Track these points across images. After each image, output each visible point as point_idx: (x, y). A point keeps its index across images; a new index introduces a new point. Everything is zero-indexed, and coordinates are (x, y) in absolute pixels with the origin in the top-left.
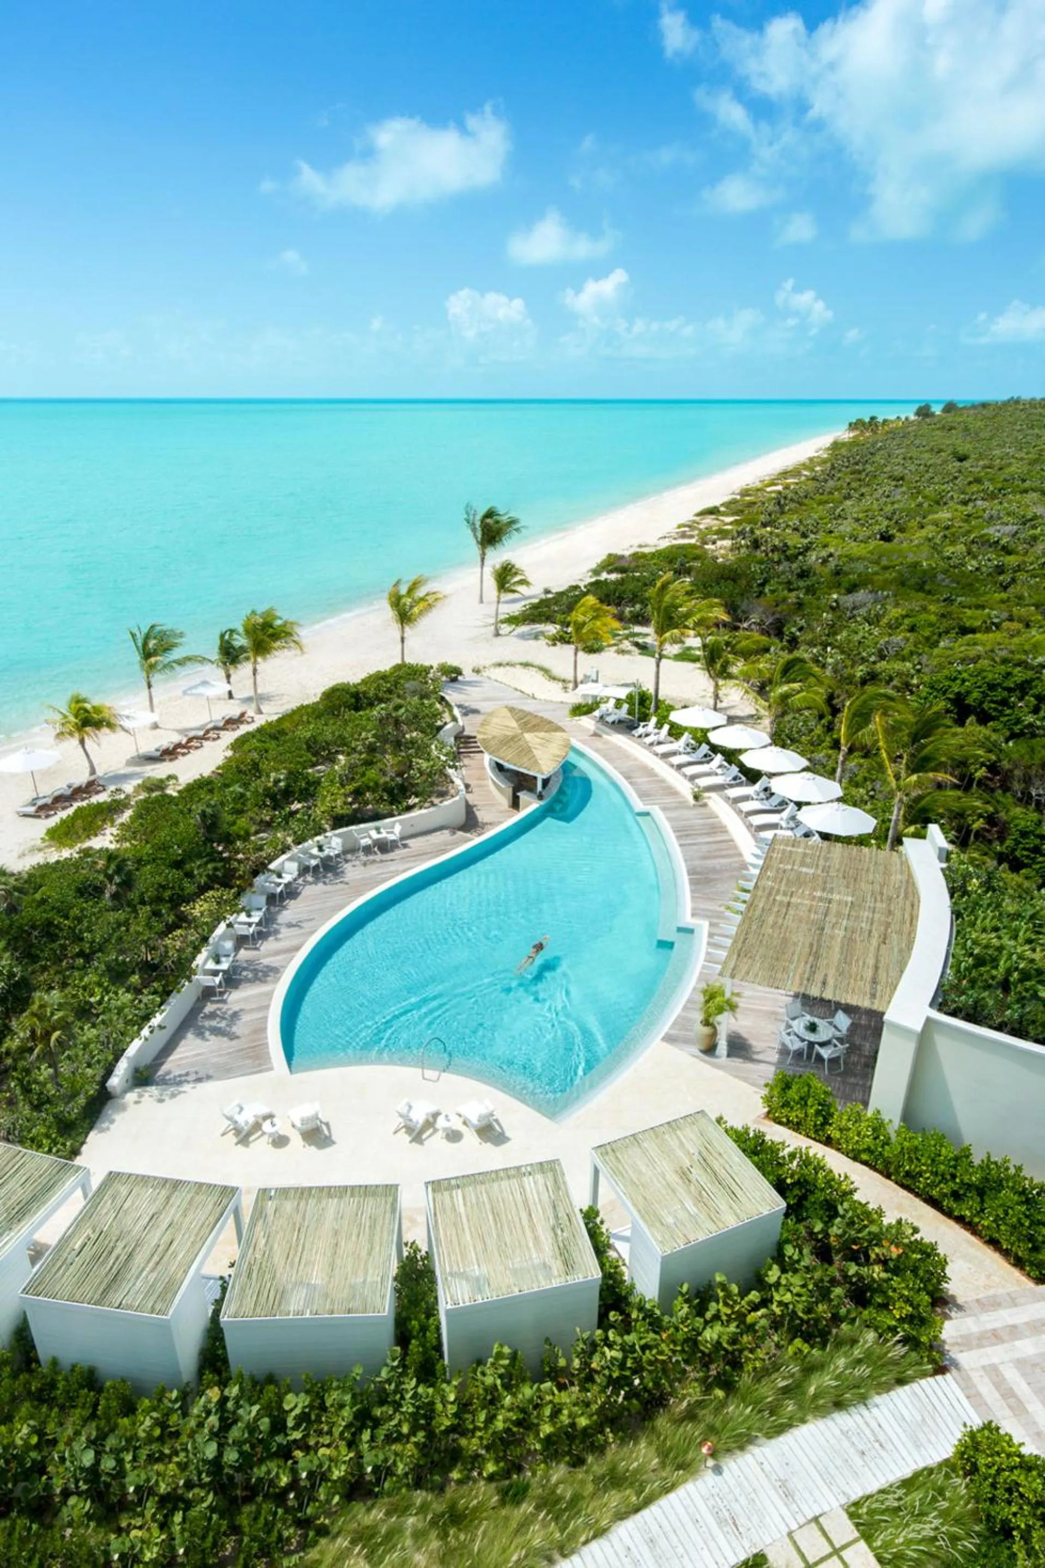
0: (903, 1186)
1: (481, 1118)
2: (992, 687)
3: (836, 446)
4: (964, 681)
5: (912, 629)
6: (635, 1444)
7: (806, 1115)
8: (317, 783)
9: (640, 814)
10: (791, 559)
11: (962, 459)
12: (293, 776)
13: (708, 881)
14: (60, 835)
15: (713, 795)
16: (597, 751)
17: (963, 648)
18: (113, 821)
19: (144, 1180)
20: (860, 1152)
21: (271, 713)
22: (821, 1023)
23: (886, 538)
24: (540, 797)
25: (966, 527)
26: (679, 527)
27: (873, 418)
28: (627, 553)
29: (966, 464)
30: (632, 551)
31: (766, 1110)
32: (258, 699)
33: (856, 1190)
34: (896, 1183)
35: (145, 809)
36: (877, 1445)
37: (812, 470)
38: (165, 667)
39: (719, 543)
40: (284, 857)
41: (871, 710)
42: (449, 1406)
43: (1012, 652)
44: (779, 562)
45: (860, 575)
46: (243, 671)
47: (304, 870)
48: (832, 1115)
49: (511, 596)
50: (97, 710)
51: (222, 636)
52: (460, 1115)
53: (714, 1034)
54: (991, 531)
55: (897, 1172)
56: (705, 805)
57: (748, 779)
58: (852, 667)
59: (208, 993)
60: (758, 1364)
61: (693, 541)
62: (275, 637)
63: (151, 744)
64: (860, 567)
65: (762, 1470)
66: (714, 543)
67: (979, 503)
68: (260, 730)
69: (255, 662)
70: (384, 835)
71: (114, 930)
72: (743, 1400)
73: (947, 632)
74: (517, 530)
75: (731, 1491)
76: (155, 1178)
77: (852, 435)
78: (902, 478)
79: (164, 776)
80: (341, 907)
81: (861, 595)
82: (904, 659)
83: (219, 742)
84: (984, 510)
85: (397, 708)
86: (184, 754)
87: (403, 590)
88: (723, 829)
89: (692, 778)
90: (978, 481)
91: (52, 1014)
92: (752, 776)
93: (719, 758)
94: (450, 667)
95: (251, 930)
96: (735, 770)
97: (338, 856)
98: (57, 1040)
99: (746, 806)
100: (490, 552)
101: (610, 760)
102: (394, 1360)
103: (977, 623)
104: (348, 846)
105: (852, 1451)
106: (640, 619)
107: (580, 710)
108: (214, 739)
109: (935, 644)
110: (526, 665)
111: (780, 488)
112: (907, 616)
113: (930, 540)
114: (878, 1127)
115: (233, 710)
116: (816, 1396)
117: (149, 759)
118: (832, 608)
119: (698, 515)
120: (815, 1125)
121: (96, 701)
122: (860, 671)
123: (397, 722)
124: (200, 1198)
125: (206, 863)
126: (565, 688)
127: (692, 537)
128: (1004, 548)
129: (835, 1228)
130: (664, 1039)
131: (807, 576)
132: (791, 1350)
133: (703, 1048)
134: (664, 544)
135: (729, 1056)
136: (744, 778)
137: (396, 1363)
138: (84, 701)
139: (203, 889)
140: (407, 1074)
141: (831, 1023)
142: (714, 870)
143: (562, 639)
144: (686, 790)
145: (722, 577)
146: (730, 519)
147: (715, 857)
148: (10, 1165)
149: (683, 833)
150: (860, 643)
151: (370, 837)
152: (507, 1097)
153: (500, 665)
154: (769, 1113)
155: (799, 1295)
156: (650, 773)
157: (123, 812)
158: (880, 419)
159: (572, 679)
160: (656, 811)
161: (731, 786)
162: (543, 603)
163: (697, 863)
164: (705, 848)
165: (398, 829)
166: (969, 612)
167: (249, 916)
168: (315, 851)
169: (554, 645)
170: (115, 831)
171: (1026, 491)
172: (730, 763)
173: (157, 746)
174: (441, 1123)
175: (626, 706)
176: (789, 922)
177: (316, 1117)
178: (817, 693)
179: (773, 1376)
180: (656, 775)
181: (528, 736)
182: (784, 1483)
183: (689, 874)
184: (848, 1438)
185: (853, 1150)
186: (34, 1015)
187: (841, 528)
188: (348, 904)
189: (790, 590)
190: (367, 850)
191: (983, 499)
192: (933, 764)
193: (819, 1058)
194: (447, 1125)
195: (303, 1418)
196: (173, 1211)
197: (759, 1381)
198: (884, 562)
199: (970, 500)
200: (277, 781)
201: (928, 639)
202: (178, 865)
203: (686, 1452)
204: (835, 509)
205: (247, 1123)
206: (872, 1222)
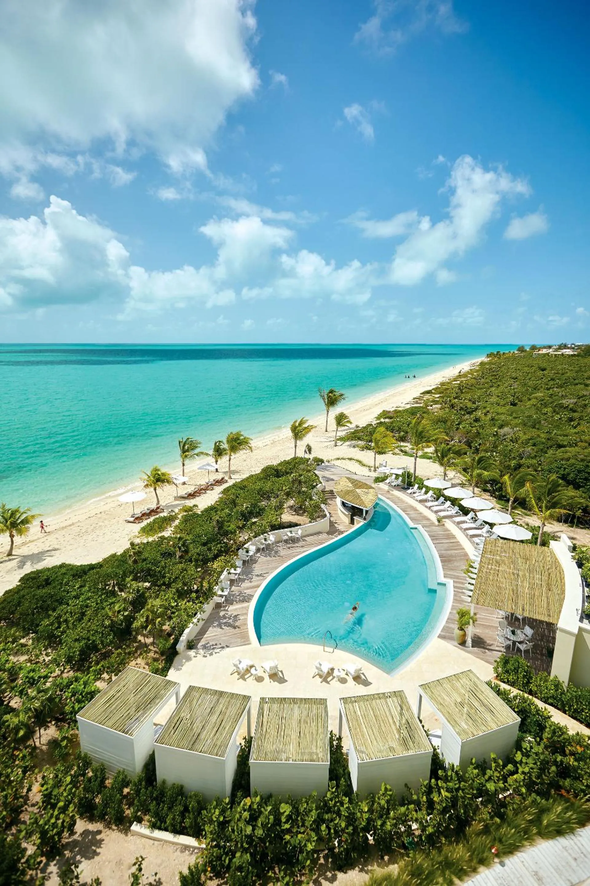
0: (572, 717)
1: (356, 671)
2: (579, 471)
3: (482, 364)
4: (565, 469)
5: (534, 445)
6: (457, 845)
7: (518, 678)
8: (264, 509)
9: (412, 528)
10: (470, 413)
11: (543, 370)
12: (254, 506)
13: (450, 561)
14: (146, 531)
15: (447, 520)
16: (388, 498)
17: (561, 454)
18: (171, 525)
19: (206, 691)
20: (548, 698)
21: (237, 478)
22: (518, 632)
23: (514, 404)
24: (365, 519)
25: (551, 400)
26: (414, 399)
27: (498, 352)
28: (392, 410)
29: (545, 372)
30: (394, 409)
31: (496, 675)
32: (231, 472)
33: (551, 716)
34: (569, 716)
35: (186, 520)
36: (582, 855)
37: (473, 375)
38: (191, 456)
39: (434, 406)
40: (250, 543)
41: (525, 481)
42: (364, 815)
43: (586, 456)
44: (464, 415)
45: (503, 421)
46: (224, 459)
47: (258, 550)
48: (531, 678)
49: (343, 428)
50: (163, 474)
51: (216, 443)
52: (344, 670)
53: (465, 635)
54: (564, 402)
55: (570, 710)
56: (444, 525)
57: (463, 513)
58: (509, 461)
59: (218, 606)
60: (515, 806)
61: (421, 405)
62: (240, 444)
63: (183, 491)
64: (503, 417)
65: (524, 865)
66: (431, 406)
67: (555, 389)
68: (234, 485)
69: (230, 455)
70: (294, 535)
71: (181, 573)
72: (509, 825)
73: (551, 447)
74: (344, 399)
75: (509, 876)
76: (211, 690)
77: (488, 359)
78: (516, 378)
79: (192, 505)
80: (276, 568)
81: (506, 429)
82: (532, 458)
83: (214, 491)
84: (558, 393)
85: (301, 475)
86: (198, 496)
87: (297, 424)
88: (454, 537)
89: (436, 512)
90: (552, 379)
91: (157, 610)
92: (465, 511)
93: (448, 503)
94: (319, 459)
95: (236, 577)
96: (457, 508)
97: (273, 544)
98: (159, 622)
99: (464, 526)
100: (331, 409)
101: (395, 503)
102: (332, 788)
103: (565, 443)
104: (278, 540)
105: (569, 858)
106: (403, 439)
107: (378, 480)
108: (211, 490)
109: (546, 453)
110: (350, 459)
111: (458, 382)
112: (531, 439)
113: (535, 405)
114: (557, 685)
115: (219, 477)
116: (548, 826)
117: (183, 498)
118: (494, 435)
119: (421, 394)
120: (523, 683)
121: (163, 470)
122: (513, 463)
123: (300, 482)
124: (233, 701)
125: (217, 544)
126: (370, 470)
127: (421, 403)
128: (571, 409)
129: (546, 734)
130: (438, 637)
131: (479, 421)
132: (530, 799)
133: (459, 642)
134: (408, 406)
135: (472, 647)
136: (461, 513)
137: (334, 790)
138: (158, 470)
139: (216, 557)
140: (316, 649)
141: (522, 632)
142: (451, 556)
143: (368, 448)
144: (433, 518)
145: (439, 421)
146: (438, 395)
147: (452, 550)
148: (143, 681)
149: (434, 538)
150: (510, 451)
151: (287, 535)
152: (366, 662)
153: (338, 459)
154: (497, 676)
155: (532, 768)
156: (415, 510)
157: (174, 521)
158: (502, 353)
159: (373, 465)
160: (420, 527)
161: (456, 516)
162: (356, 432)
163: (443, 552)
164: (446, 545)
165: (300, 532)
166: (561, 438)
167: (235, 570)
168: (263, 541)
169: (363, 450)
170: (172, 529)
171: (577, 384)
172: (453, 505)
173: (185, 492)
174: (336, 673)
175: (401, 479)
176: (500, 578)
177: (276, 667)
178: (496, 473)
179: (524, 813)
180: (417, 510)
181: (358, 491)
182: (536, 874)
183: (440, 557)
184: (567, 851)
185: (544, 697)
186: (148, 610)
187: (491, 400)
188: (280, 566)
189: (472, 427)
190: (286, 541)
191: (557, 388)
192: (559, 506)
193: (519, 650)
194: (339, 674)
195: (289, 817)
196: (221, 706)
197: (517, 815)
198: (514, 415)
199: (550, 388)
200: (247, 508)
201: (542, 450)
202: (204, 544)
203: (483, 852)
204: (486, 391)
205: (243, 669)
206: (563, 733)
